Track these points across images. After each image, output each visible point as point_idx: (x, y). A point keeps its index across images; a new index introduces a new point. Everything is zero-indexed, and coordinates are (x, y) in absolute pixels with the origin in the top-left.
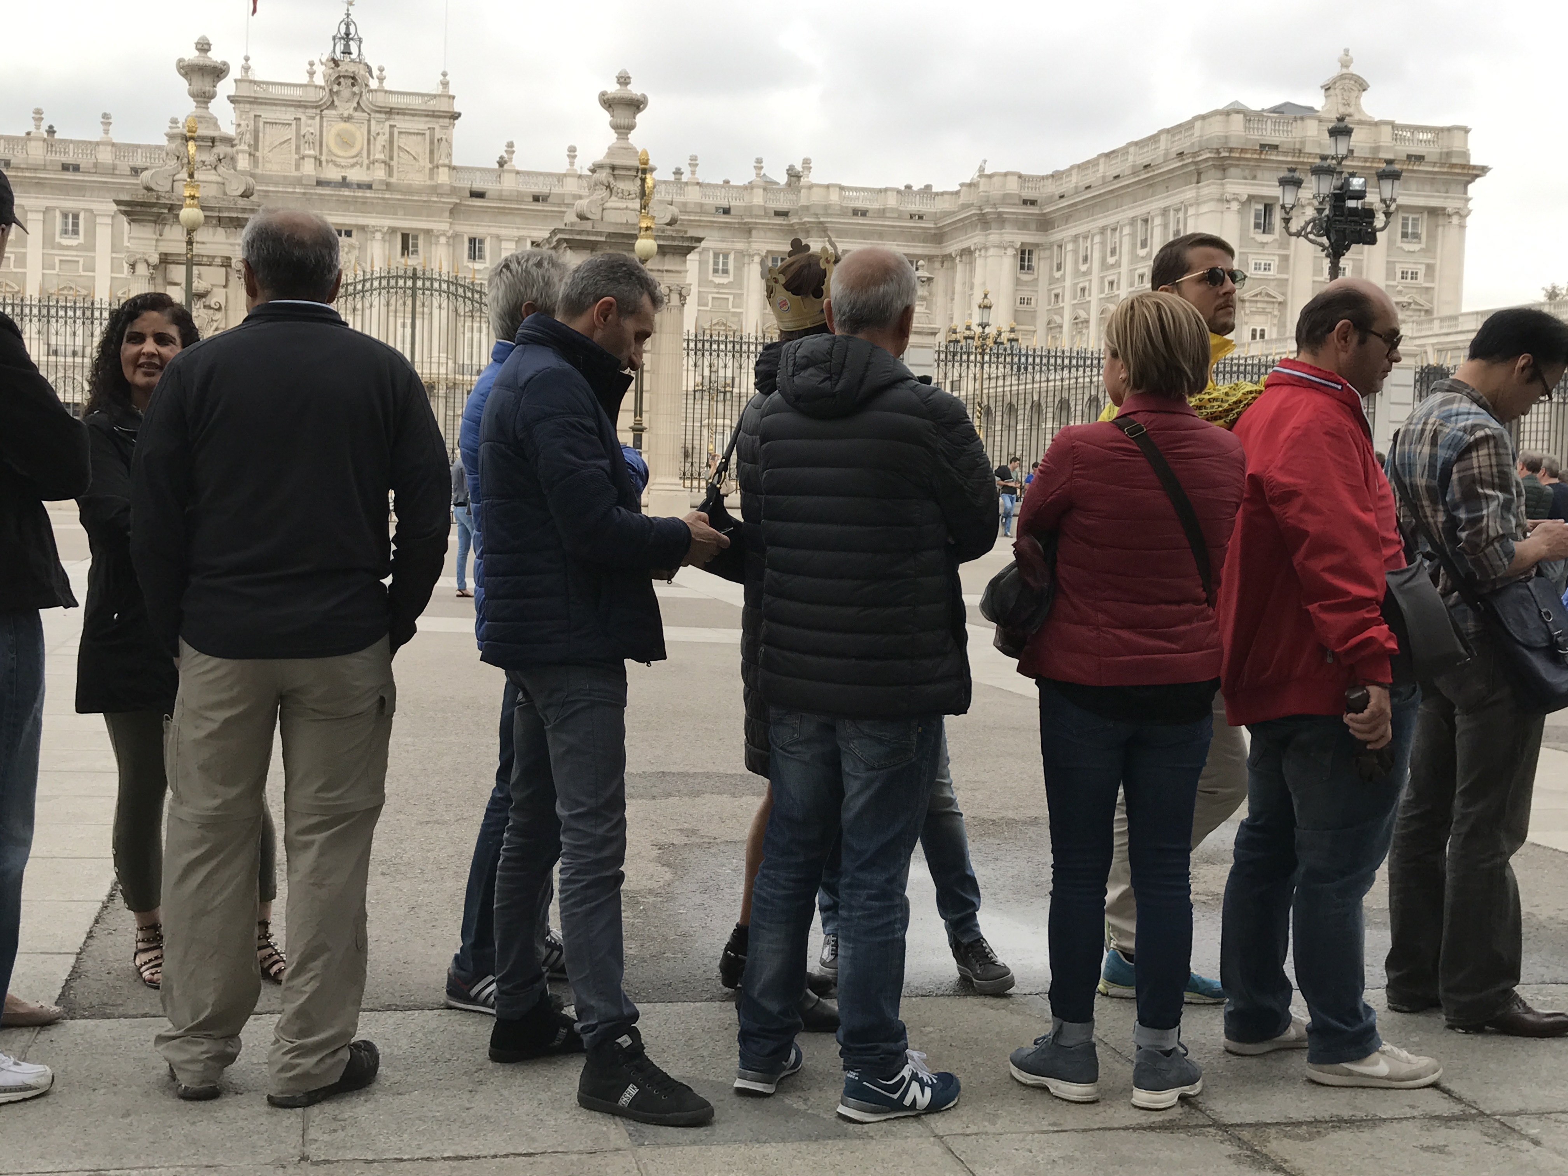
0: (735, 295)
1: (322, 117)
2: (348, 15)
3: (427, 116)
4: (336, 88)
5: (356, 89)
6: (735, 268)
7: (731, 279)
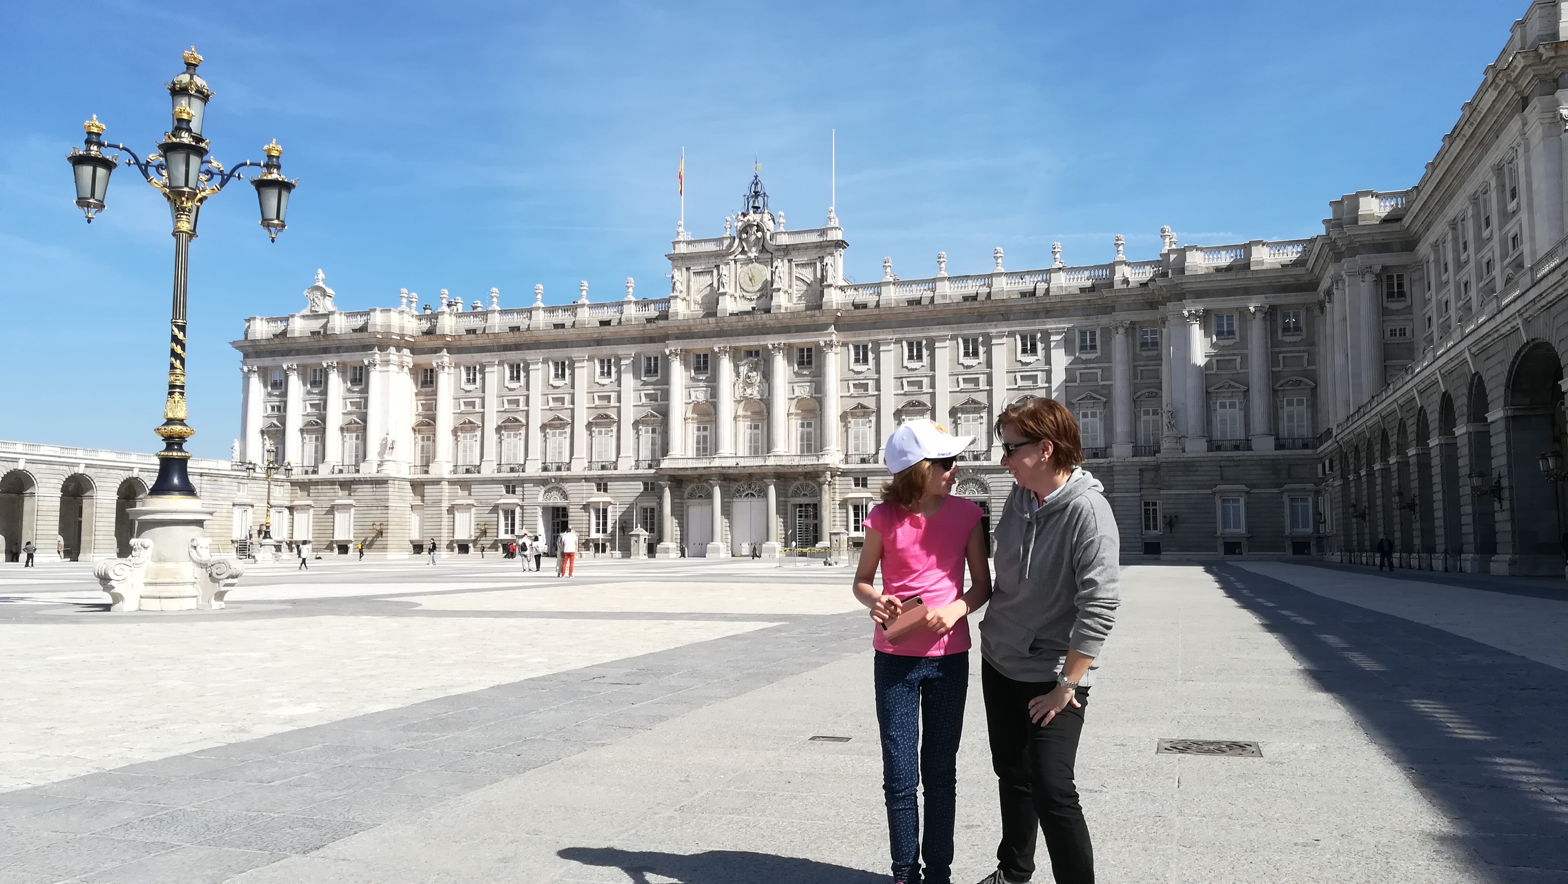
0: (1103, 369)
1: (735, 262)
2: (756, 177)
3: (816, 247)
4: (744, 236)
5: (759, 234)
6: (1102, 342)
7: (1099, 353)
